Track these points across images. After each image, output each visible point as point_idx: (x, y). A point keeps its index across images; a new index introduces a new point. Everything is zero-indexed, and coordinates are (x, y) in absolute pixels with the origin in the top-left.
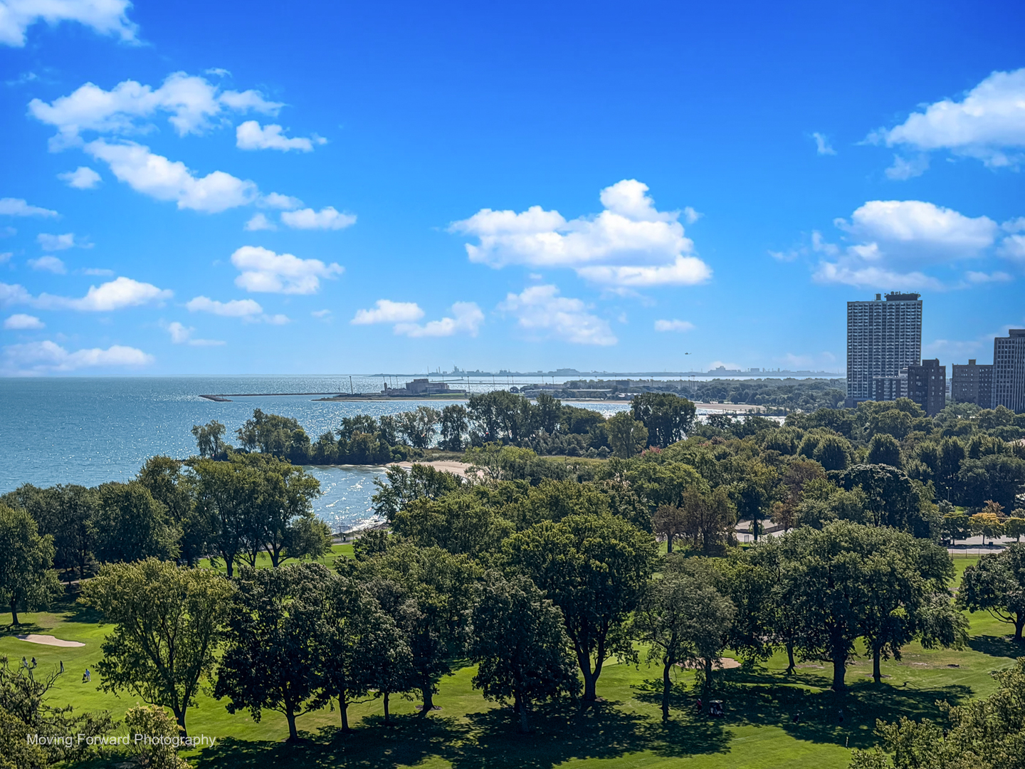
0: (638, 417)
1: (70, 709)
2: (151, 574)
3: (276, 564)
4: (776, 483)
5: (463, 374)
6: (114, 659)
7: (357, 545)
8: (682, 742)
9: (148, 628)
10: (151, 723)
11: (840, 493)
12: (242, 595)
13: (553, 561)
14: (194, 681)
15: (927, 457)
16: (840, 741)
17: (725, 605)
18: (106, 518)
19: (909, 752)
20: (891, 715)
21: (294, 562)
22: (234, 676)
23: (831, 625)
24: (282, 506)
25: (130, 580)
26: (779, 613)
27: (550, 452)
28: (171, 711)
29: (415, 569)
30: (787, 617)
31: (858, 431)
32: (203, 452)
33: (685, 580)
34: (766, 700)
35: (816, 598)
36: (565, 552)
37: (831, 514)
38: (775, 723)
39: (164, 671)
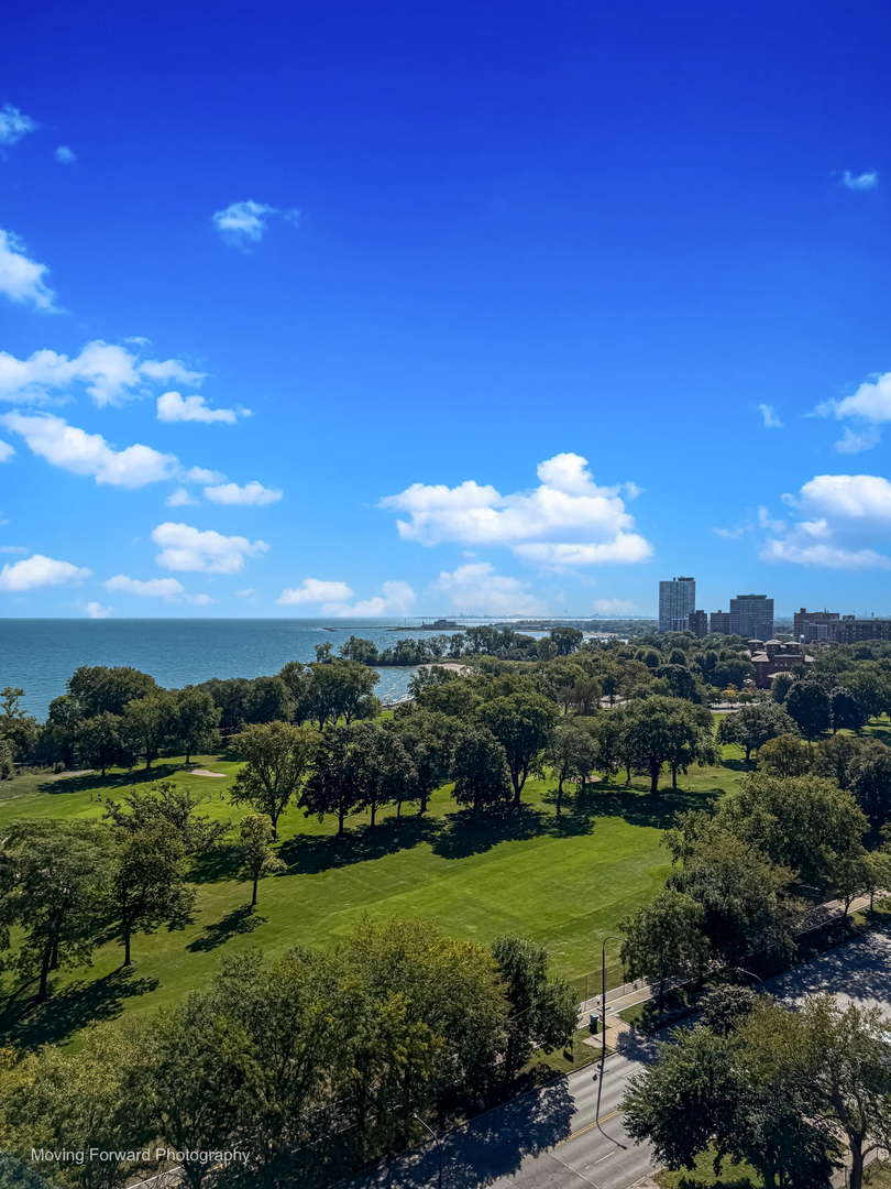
0: (553, 640)
1: (207, 817)
2: (275, 730)
3: (348, 723)
4: (623, 675)
5: (464, 617)
6: (242, 784)
7: (396, 711)
8: (566, 829)
9: (266, 764)
10: (256, 825)
11: (656, 680)
12: (325, 742)
13: (503, 720)
14: (287, 797)
15: (699, 660)
16: (654, 825)
17: (594, 744)
18: (256, 697)
19: (692, 831)
20: (683, 808)
21: (359, 722)
22: (312, 793)
23: (650, 755)
24: (357, 689)
25: (261, 734)
26: (623, 748)
27: (506, 659)
28: (269, 817)
29: (426, 725)
30: (627, 750)
31: (665, 647)
32: (319, 659)
33: (573, 730)
34: (615, 801)
35: (643, 740)
36: (509, 714)
37: (651, 692)
38: (619, 815)
39: (270, 791)
